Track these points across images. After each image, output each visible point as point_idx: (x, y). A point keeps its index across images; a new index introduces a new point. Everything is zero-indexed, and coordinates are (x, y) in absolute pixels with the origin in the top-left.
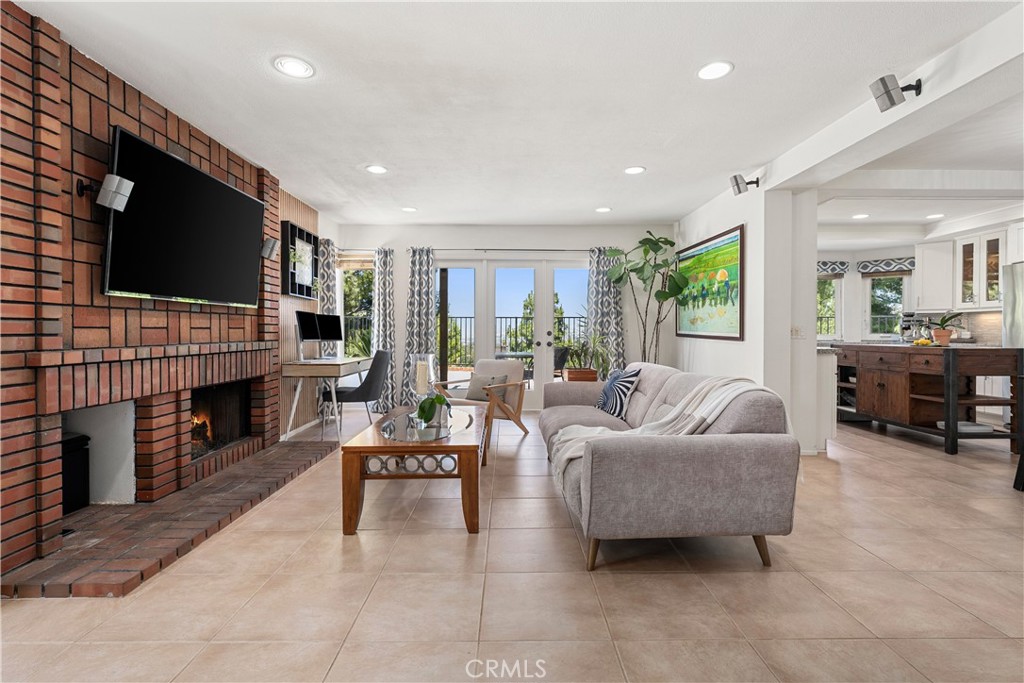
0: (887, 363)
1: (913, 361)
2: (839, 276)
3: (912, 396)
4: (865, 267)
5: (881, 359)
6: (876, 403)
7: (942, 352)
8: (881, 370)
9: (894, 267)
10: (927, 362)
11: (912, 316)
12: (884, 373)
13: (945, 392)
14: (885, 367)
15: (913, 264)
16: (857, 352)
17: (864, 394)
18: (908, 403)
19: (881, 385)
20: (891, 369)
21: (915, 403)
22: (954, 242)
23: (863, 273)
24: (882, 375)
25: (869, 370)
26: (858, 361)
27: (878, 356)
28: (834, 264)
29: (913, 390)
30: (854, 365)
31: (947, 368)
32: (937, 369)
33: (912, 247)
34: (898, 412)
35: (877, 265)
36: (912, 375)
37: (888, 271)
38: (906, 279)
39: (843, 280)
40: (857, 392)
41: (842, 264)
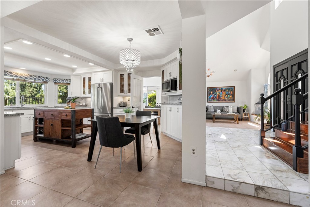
0: (54, 116)
1: (62, 115)
2: (46, 82)
3: (62, 128)
4: (55, 80)
5: (52, 114)
6: (50, 132)
7: (71, 111)
8: (52, 119)
9: (65, 82)
10: (66, 115)
11: (70, 98)
12: (54, 120)
13: (72, 126)
14: (53, 118)
15: (70, 81)
16: (44, 112)
17: (46, 129)
18: (61, 131)
19: (52, 125)
20: (55, 118)
21: (63, 131)
22: (81, 76)
23: (55, 83)
24: (52, 120)
25: (48, 119)
26: (44, 116)
27: (51, 113)
28: (43, 77)
29: (63, 126)
30: (43, 117)
31: (72, 117)
32: (69, 118)
33: (70, 76)
34: (58, 135)
35: (59, 80)
36: (62, 120)
37: (63, 83)
38: (69, 86)
39: (48, 84)
40: (44, 128)
41: (47, 78)
